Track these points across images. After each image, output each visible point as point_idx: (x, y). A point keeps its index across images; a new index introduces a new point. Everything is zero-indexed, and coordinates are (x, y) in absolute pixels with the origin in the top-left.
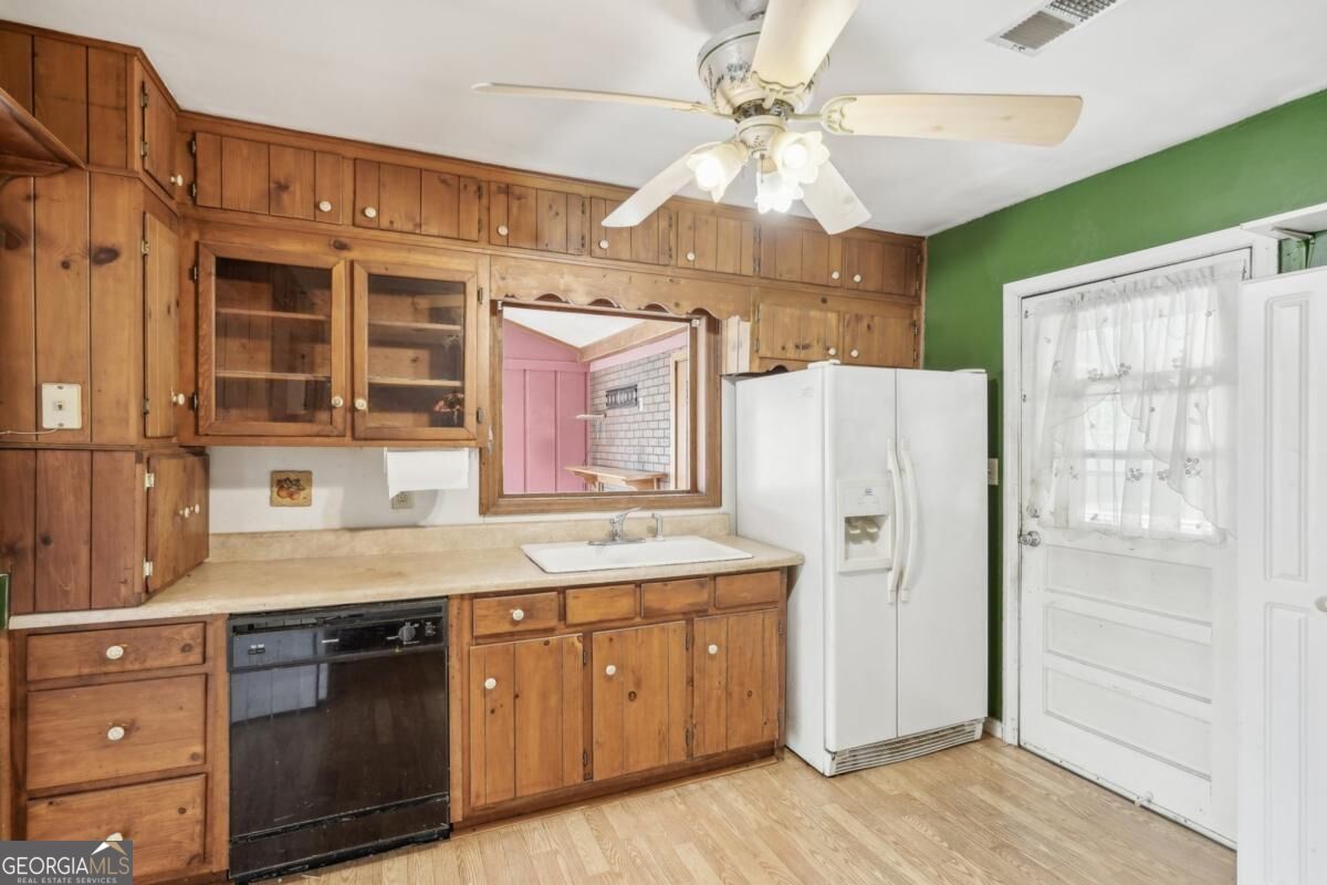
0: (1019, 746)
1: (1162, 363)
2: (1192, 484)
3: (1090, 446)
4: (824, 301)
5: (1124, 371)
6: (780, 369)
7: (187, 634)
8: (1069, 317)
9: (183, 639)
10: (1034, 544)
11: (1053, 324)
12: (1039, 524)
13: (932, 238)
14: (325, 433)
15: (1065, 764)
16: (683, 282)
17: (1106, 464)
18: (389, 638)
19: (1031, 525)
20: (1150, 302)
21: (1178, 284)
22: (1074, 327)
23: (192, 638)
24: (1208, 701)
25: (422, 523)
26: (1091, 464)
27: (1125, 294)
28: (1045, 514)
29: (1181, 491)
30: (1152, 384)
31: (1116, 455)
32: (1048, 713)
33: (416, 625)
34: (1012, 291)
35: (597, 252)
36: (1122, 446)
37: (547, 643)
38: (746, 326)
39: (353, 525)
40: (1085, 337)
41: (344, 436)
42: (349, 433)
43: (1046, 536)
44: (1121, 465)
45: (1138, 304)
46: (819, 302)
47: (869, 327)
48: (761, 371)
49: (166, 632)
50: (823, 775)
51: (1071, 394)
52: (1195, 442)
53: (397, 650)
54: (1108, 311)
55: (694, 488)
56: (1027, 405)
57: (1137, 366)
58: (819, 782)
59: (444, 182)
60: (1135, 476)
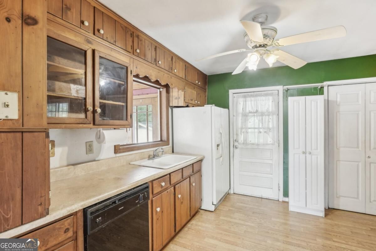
0: (234, 193)
1: (264, 110)
2: (271, 134)
3: (249, 127)
4: (194, 88)
5: (257, 111)
6: (187, 106)
7: (67, 223)
8: (245, 99)
9: (66, 226)
10: (236, 148)
11: (241, 100)
12: (238, 143)
13: (209, 76)
14: (84, 123)
15: (245, 194)
16: (173, 78)
17: (253, 130)
18: (136, 202)
19: (236, 144)
20: (261, 98)
21: (266, 95)
22: (246, 101)
23: (69, 225)
24: (272, 174)
25: (97, 159)
26: (250, 130)
27: (256, 96)
28: (240, 141)
29: (269, 135)
30: (262, 114)
31: (255, 128)
32: (240, 184)
33: (143, 195)
34: (231, 92)
35: (158, 65)
36: (257, 126)
37: (168, 192)
38: (183, 93)
39: (73, 163)
40: (249, 103)
41: (91, 124)
42: (92, 123)
43: (240, 146)
44: (256, 130)
45: (259, 98)
46: (193, 88)
47: (200, 96)
48: (184, 106)
49: (57, 225)
50: (212, 211)
51: (245, 115)
52: (271, 126)
53: (138, 206)
54: (253, 99)
55: (161, 140)
56: (235, 118)
57: (260, 110)
58: (212, 213)
59: (122, 27)
60: (260, 132)
